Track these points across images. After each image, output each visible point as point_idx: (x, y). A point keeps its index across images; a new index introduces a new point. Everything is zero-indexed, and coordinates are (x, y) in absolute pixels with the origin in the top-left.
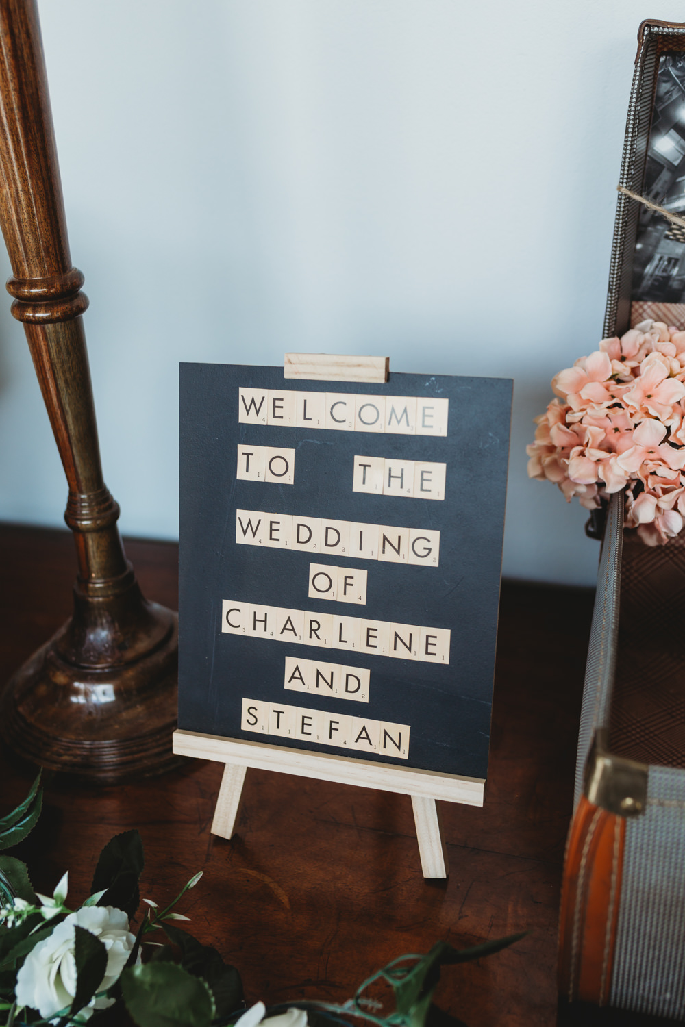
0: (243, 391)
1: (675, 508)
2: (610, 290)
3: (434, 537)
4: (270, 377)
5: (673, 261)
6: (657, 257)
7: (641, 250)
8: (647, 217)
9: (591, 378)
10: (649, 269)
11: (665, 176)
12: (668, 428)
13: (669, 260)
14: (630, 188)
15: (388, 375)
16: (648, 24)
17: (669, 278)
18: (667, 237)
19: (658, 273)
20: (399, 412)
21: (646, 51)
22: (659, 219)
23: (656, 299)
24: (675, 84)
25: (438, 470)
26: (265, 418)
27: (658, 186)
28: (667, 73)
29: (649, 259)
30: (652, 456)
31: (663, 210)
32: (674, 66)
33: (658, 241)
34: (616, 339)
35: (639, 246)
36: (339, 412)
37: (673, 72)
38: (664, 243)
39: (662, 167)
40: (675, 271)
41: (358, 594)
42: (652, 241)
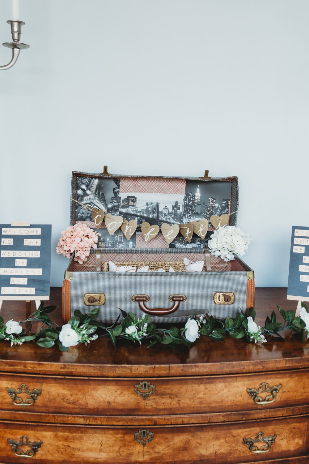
0: (3, 229)
1: (84, 254)
2: (70, 217)
3: (39, 252)
4: (9, 226)
5: (83, 213)
6: (80, 212)
7: (77, 211)
8: (77, 205)
9: (68, 232)
10: (79, 215)
11: (80, 197)
12: (81, 239)
13: (82, 213)
14: (73, 198)
15: (30, 225)
16: (73, 172)
17: (83, 216)
18: (82, 209)
19: (81, 215)
20: (32, 231)
21: (73, 176)
22: (80, 205)
23: (81, 220)
24: (80, 181)
25: (39, 241)
26: (7, 233)
27: (79, 199)
28: (79, 180)
29: (79, 213)
30: (79, 244)
31: (81, 204)
32: (80, 178)
33: (80, 210)
34: (72, 226)
35: (76, 210)
36: (21, 232)
37: (80, 179)
38: (81, 210)
39: (80, 196)
40: (84, 215)
41: (25, 264)
42: (79, 209)
